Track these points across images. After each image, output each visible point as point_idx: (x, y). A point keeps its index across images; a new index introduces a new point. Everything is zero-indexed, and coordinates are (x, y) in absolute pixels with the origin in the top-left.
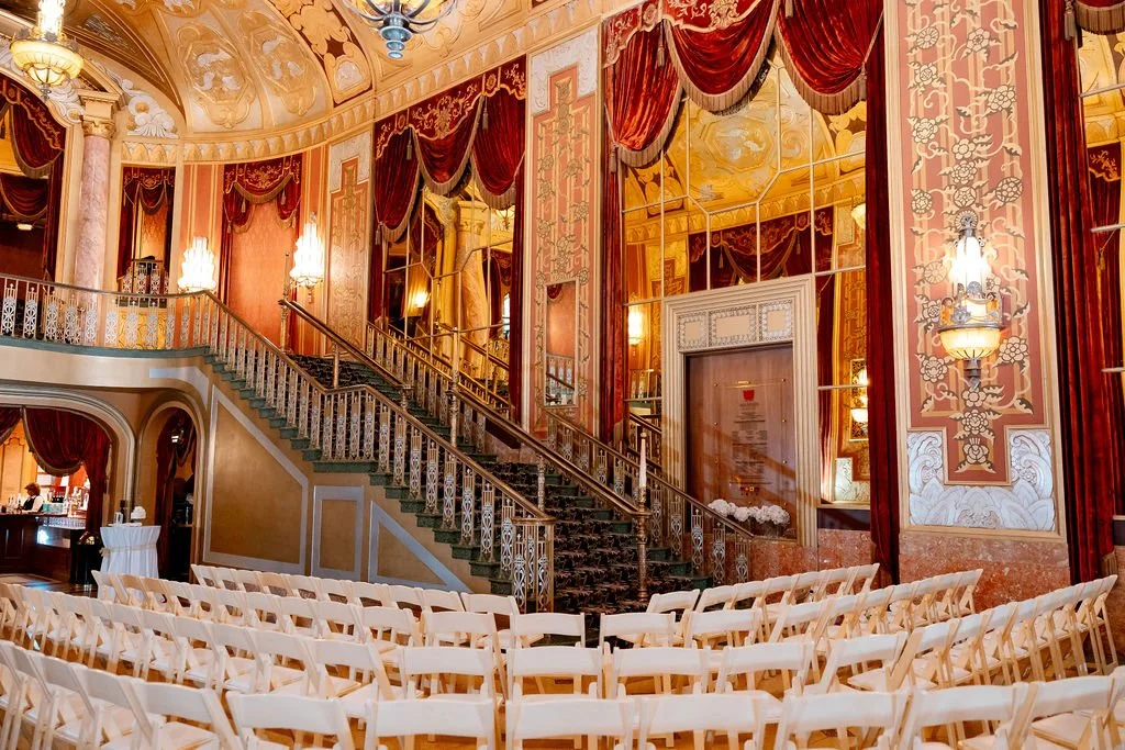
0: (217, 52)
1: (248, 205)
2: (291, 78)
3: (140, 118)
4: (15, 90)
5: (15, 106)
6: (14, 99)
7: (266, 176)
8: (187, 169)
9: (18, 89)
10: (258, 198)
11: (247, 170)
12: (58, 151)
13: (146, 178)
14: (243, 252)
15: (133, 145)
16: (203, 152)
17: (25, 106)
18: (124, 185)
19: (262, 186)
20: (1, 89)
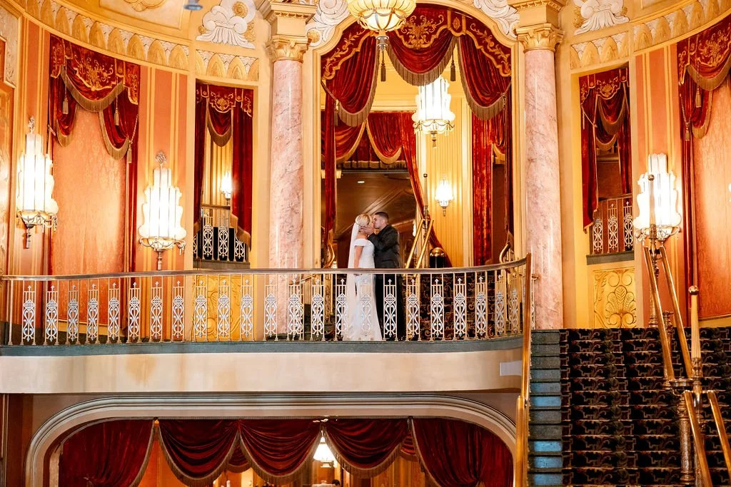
1: (704, 95)
3: (585, 8)
4: (460, 18)
5: (462, 36)
6: (459, 30)
7: (716, 47)
8: (639, 59)
9: (463, 16)
10: (711, 81)
11: (699, 43)
12: (510, 78)
13: (604, 85)
14: (705, 165)
15: (582, 47)
16: (653, 32)
17: (472, 35)
18: (581, 101)
19: (713, 64)
20: (445, 23)
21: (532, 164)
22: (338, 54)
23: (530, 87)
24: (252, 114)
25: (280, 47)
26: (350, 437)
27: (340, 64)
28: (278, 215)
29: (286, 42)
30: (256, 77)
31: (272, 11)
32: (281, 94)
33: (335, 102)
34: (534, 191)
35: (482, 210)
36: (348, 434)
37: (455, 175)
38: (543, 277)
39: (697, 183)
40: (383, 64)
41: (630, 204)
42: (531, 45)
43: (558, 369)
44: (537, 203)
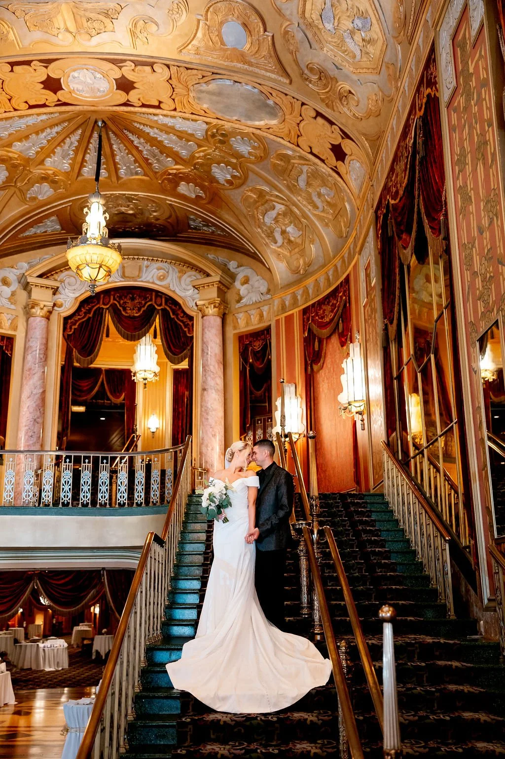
0: (274, 208)
1: (321, 342)
2: (329, 203)
3: (243, 290)
4: (161, 298)
5: (162, 309)
6: (160, 305)
7: (329, 308)
8: (278, 321)
9: (163, 296)
10: (325, 332)
11: (317, 307)
12: (193, 337)
13: (254, 341)
14: (321, 390)
15: (241, 315)
16: (287, 303)
17: (168, 309)
18: (240, 352)
19: (327, 320)
20: (151, 300)
21: (205, 392)
22: (77, 318)
23: (205, 340)
24: (11, 354)
25: (33, 307)
26: (54, 584)
27: (77, 324)
28: (24, 424)
29: (37, 305)
30: (15, 329)
31: (28, 283)
32: (31, 340)
33: (72, 350)
34: (206, 410)
35: (178, 434)
36: (54, 582)
37: (161, 413)
38: (211, 470)
39: (316, 402)
40: (108, 326)
41: (271, 421)
42: (207, 312)
43: (205, 523)
44: (208, 419)
